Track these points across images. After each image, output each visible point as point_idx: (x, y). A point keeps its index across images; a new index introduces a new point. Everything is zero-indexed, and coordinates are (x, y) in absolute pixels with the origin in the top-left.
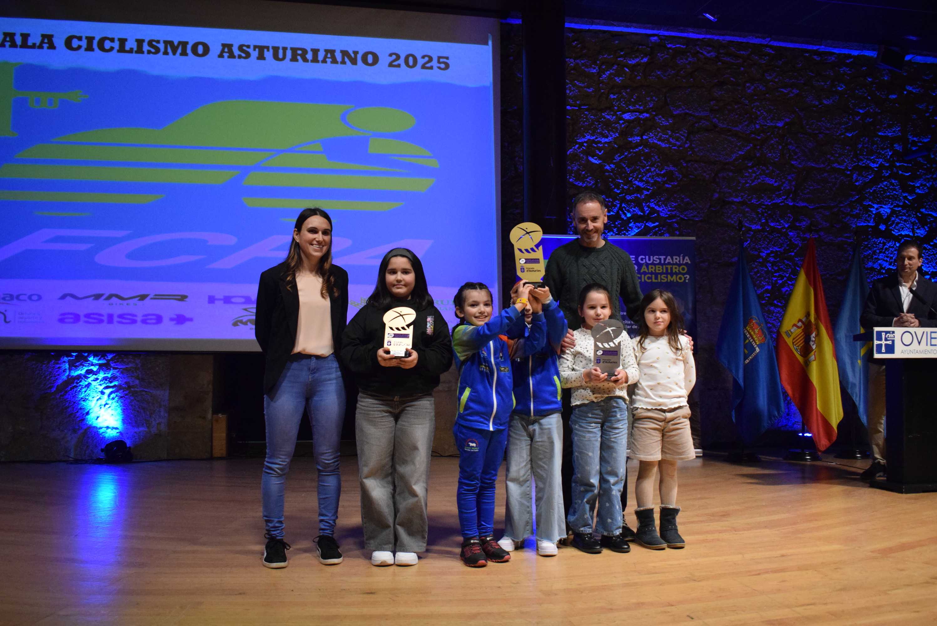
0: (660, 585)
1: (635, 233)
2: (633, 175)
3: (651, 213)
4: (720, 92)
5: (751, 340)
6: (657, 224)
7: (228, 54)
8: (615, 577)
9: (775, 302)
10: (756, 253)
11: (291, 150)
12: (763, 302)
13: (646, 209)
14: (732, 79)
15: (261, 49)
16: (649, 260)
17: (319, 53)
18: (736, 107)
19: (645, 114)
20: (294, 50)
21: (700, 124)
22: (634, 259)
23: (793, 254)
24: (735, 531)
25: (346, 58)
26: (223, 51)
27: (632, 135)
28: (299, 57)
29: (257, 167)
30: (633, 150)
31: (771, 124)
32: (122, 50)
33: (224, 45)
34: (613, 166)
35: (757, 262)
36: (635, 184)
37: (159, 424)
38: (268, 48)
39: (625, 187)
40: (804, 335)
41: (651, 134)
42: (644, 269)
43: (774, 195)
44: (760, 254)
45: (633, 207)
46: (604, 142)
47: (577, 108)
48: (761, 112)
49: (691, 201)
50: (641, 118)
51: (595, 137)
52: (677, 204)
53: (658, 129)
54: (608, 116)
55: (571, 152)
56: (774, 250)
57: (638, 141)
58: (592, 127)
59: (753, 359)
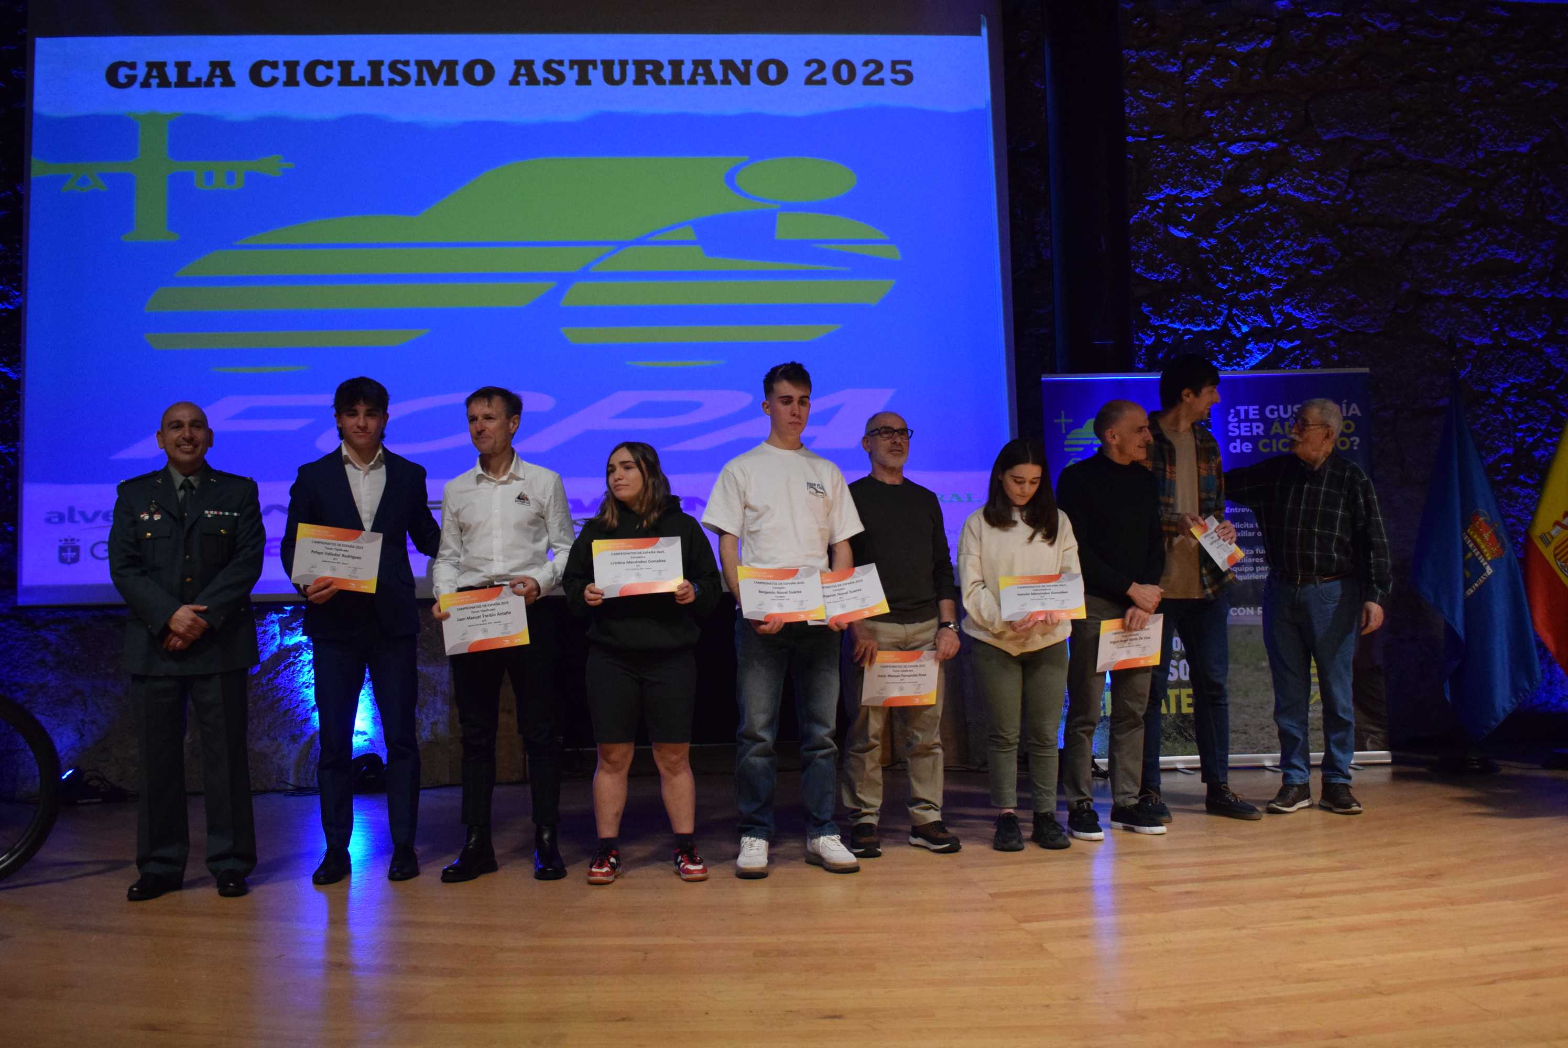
0: (1321, 1001)
1: (1257, 361)
2: (1251, 256)
3: (1285, 324)
4: (1409, 96)
5: (1477, 554)
6: (1299, 342)
7: (526, 78)
8: (1242, 987)
9: (1522, 477)
10: (1483, 389)
11: (640, 242)
13: (1276, 317)
14: (1430, 69)
15: (583, 66)
16: (1286, 412)
17: (683, 67)
18: (1439, 120)
20: (640, 65)
21: (1375, 155)
22: (1257, 412)
23: (1553, 387)
24: (1452, 904)
25: (730, 72)
26: (517, 74)
27: (1247, 184)
28: (648, 77)
29: (585, 274)
30: (1249, 210)
32: (346, 80)
33: (518, 63)
34: (1213, 241)
35: (1485, 405)
36: (1255, 272)
37: (433, 724)
38: (594, 63)
39: (1236, 278)
41: (1281, 179)
42: (1276, 429)
43: (1515, 281)
44: (1492, 389)
45: (1253, 314)
46: (1196, 199)
47: (1145, 139)
48: (1487, 127)
49: (1359, 299)
50: (1264, 152)
51: (1179, 190)
52: (1333, 305)
53: (1294, 169)
54: (1201, 151)
55: (1137, 220)
56: (1517, 382)
57: (1259, 193)
58: (1174, 173)
59: (1480, 587)
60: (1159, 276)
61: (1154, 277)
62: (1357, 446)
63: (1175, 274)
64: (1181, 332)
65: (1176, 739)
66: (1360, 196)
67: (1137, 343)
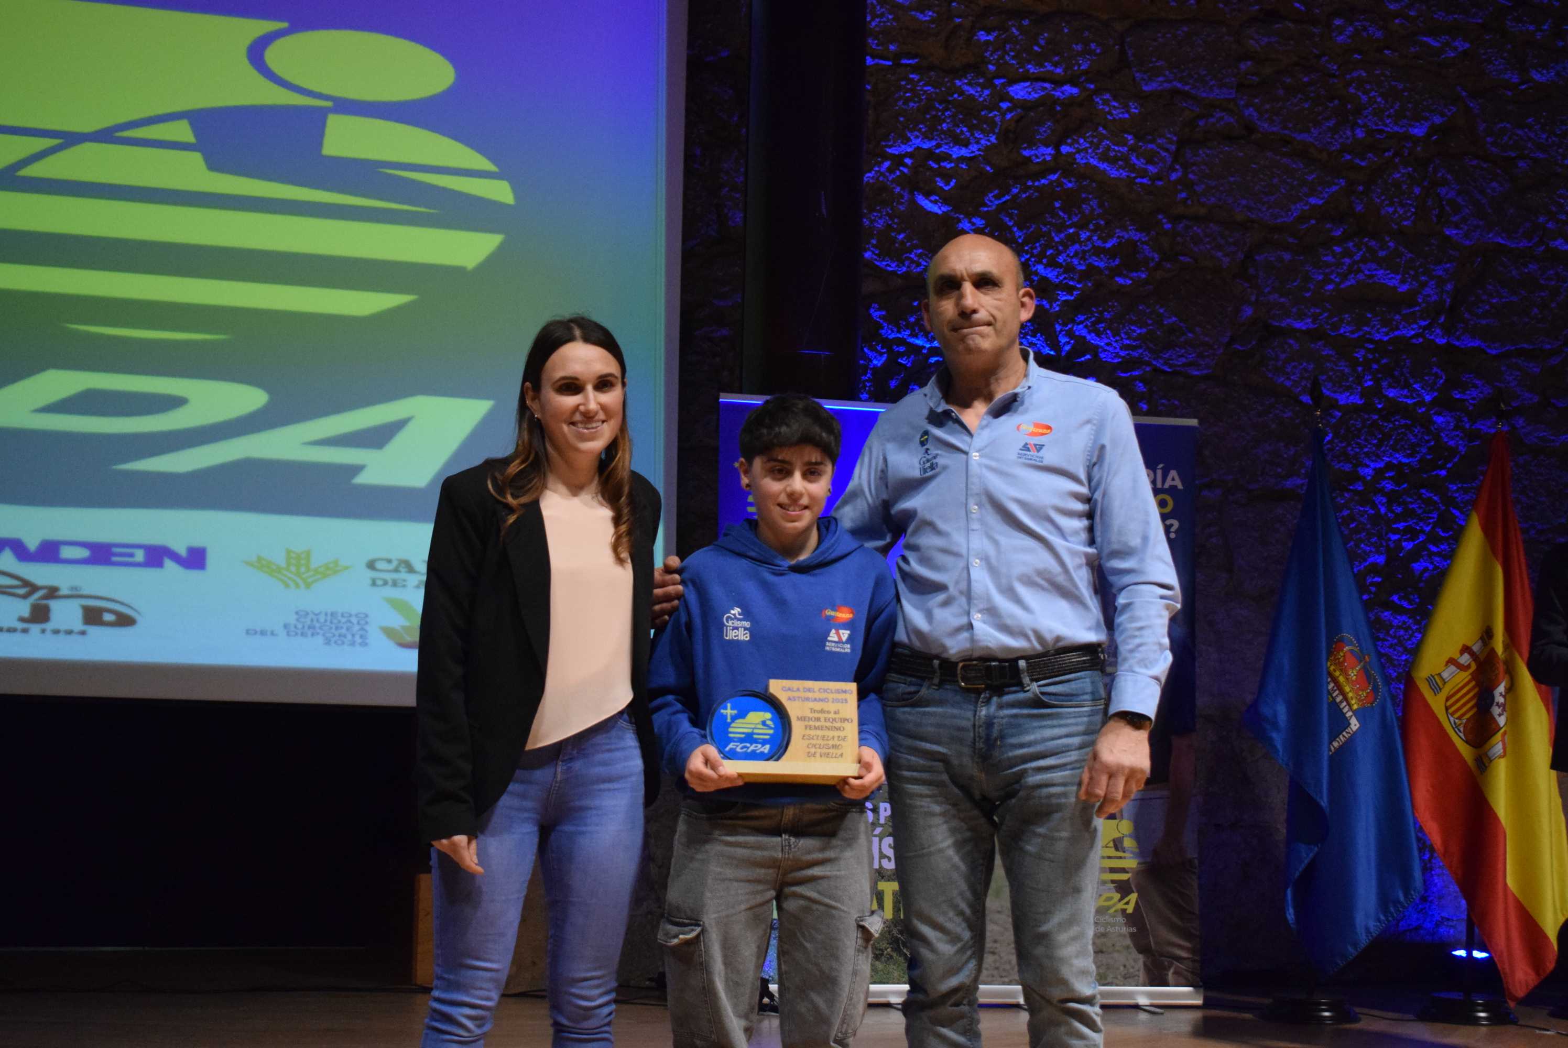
2: (1032, 248)
3: (1074, 354)
4: (1266, 40)
5: (1339, 699)
9: (1395, 598)
10: (1348, 467)
11: (106, 136)
12: (1365, 597)
13: (1063, 340)
14: (1297, 5)
18: (1305, 79)
19: (1070, 90)
21: (1212, 120)
23: (1444, 472)
27: (1031, 143)
29: (10, 179)
30: (1033, 181)
31: (1396, 129)
34: (979, 222)
35: (1348, 491)
36: (1036, 273)
40: (1476, 690)
41: (1082, 141)
43: (1397, 317)
44: (1359, 469)
45: (1030, 333)
46: (958, 158)
47: (891, 63)
48: (1371, 95)
49: (1182, 324)
50: (1058, 99)
51: (934, 143)
52: (1145, 330)
53: (1101, 129)
54: (970, 89)
55: (871, 181)
56: (1394, 461)
57: (1048, 158)
58: (928, 116)
59: (1341, 747)
60: (898, 266)
61: (890, 266)
62: (1175, 532)
63: (919, 265)
64: (925, 351)
65: (891, 957)
66: (1190, 176)
67: (861, 362)
